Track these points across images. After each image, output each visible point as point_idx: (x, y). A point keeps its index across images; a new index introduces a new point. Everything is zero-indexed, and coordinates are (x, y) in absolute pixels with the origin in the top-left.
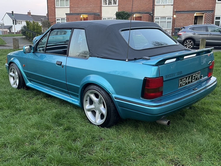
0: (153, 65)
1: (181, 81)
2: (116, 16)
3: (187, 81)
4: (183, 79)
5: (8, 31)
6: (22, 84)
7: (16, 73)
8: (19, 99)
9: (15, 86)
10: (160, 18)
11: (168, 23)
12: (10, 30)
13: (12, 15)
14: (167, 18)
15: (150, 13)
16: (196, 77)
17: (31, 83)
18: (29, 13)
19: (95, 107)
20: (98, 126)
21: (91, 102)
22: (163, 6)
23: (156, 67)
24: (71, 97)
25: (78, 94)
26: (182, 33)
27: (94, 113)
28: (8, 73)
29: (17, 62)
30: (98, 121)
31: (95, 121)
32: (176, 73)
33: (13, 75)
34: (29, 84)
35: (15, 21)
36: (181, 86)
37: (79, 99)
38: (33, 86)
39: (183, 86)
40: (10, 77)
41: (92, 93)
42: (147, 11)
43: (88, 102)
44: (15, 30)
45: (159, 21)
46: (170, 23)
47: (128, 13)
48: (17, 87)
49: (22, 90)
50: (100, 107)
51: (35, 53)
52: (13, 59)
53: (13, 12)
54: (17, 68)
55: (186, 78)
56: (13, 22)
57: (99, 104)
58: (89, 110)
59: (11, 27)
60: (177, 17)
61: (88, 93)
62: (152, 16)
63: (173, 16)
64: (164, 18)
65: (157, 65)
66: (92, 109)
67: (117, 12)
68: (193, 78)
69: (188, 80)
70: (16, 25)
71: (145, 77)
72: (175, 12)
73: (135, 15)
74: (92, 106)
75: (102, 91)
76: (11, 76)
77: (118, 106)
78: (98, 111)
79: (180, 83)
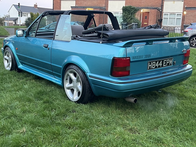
0: (121, 47)
1: (150, 64)
2: (122, 11)
3: (157, 65)
4: (152, 62)
5: (14, 23)
6: (14, 67)
7: (10, 56)
8: (10, 78)
9: (9, 69)
10: (169, 14)
11: (178, 19)
12: (15, 22)
13: (18, 6)
14: (176, 15)
15: (159, 9)
16: (167, 62)
17: (22, 65)
18: (36, 6)
19: (74, 85)
20: (75, 102)
21: (71, 81)
22: (173, 2)
23: (124, 48)
24: (55, 78)
25: (60, 74)
26: (188, 30)
27: (72, 90)
28: (3, 56)
29: (11, 46)
30: (75, 97)
31: (73, 98)
32: (144, 56)
33: (7, 58)
34: (20, 66)
35: (21, 13)
36: (150, 68)
37: (61, 79)
38: (24, 68)
39: (152, 68)
40: (4, 60)
41: (71, 72)
42: (155, 7)
43: (68, 80)
44: (20, 23)
45: (168, 17)
46: (180, 19)
47: (135, 8)
48: (10, 69)
49: (14, 72)
50: (78, 85)
51: (27, 37)
52: (8, 43)
53: (19, 4)
54: (11, 51)
55: (156, 62)
56: (19, 14)
57: (77, 82)
58: (68, 88)
59: (17, 19)
60: (187, 14)
61: (68, 73)
62: (161, 11)
63: (183, 13)
64: (174, 14)
65: (124, 46)
66: (71, 87)
67: (124, 7)
68: (164, 63)
69: (159, 64)
70: (21, 17)
71: (114, 57)
72: (185, 9)
73: (143, 10)
74: (72, 85)
75: (79, 70)
76: (6, 59)
77: (92, 84)
78: (76, 89)
79: (149, 66)
